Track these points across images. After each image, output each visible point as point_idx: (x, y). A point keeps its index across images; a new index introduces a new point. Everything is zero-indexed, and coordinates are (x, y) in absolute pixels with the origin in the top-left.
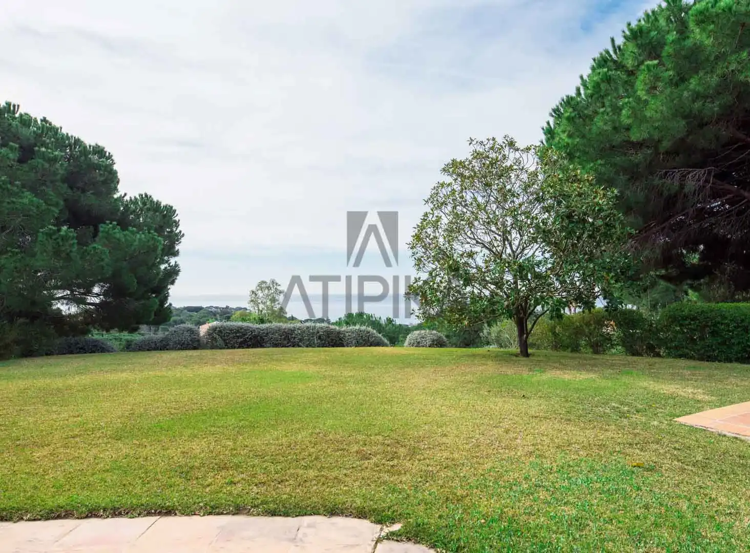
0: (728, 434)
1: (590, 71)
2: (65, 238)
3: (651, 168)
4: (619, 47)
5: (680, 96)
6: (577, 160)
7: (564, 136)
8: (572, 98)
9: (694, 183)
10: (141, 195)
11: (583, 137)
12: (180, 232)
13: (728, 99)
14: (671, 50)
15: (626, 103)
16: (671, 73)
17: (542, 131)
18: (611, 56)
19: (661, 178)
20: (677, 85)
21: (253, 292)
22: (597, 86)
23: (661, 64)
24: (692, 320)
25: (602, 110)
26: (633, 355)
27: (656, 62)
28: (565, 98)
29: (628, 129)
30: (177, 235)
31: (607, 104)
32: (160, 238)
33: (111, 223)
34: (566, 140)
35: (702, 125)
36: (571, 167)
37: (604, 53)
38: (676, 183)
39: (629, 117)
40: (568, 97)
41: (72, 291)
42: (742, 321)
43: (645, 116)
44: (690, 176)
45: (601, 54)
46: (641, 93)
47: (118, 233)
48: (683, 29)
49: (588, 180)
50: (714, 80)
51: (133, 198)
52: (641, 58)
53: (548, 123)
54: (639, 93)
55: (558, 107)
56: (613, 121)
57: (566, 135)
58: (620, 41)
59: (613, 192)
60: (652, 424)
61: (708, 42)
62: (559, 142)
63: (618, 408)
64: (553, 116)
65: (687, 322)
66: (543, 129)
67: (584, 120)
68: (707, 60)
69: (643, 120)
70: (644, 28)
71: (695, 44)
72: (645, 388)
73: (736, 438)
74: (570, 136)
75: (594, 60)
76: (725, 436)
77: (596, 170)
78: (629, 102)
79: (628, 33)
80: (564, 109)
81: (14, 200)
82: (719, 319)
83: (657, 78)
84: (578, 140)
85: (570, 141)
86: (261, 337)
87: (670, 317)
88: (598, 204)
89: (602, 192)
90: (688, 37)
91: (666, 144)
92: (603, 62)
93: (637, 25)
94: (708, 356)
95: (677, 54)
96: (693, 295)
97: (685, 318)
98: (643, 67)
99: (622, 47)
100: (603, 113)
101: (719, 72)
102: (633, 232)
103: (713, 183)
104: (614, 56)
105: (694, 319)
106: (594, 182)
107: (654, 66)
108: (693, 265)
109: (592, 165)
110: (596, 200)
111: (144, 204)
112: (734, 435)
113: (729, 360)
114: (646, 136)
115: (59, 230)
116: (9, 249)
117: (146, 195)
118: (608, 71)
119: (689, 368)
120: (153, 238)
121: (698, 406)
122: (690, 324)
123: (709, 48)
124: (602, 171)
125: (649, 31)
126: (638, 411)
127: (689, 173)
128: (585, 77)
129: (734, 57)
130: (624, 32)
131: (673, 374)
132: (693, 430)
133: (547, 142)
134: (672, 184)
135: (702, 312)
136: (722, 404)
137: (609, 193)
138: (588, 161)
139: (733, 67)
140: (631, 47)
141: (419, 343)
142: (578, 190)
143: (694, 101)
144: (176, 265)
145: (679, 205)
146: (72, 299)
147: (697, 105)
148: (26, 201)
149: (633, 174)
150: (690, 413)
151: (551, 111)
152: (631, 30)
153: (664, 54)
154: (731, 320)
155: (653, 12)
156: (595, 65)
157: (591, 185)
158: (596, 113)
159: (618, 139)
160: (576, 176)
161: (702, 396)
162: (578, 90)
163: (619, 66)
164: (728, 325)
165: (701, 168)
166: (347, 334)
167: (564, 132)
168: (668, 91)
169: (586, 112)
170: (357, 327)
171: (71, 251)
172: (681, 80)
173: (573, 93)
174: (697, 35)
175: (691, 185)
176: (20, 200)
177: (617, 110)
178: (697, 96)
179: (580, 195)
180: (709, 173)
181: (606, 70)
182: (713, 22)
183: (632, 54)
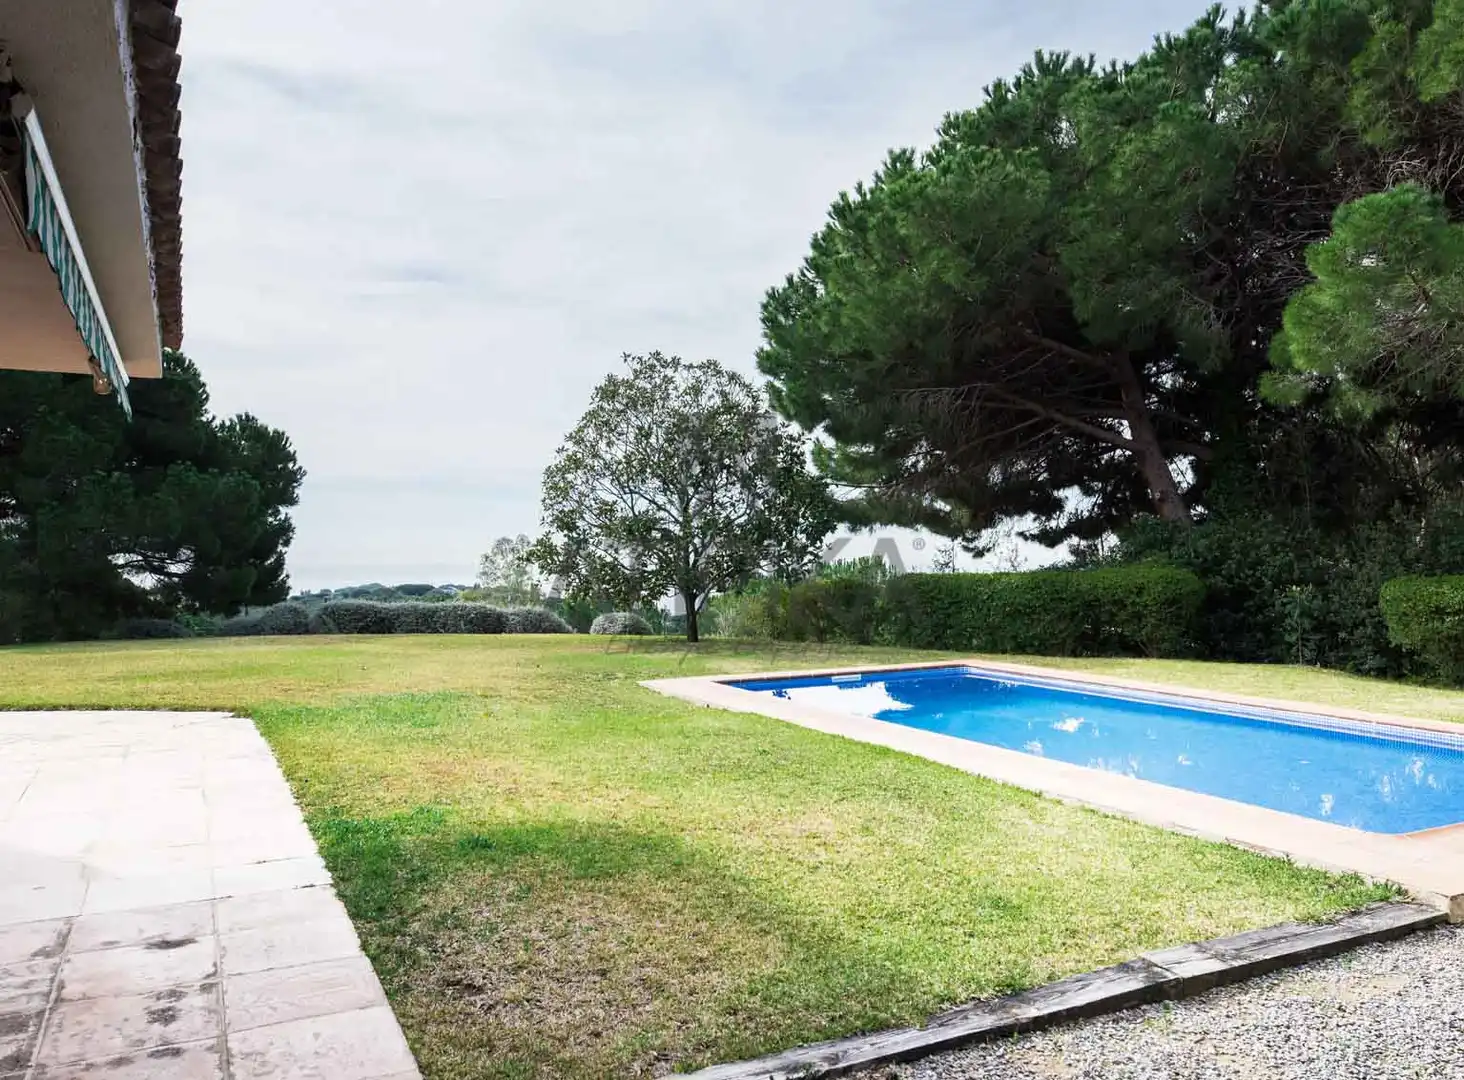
2: (117, 488)
10: (239, 417)
12: (300, 468)
21: (487, 558)
30: (294, 473)
32: (254, 482)
33: (183, 463)
41: (145, 557)
47: (193, 477)
51: (228, 423)
81: (55, 437)
86: (389, 621)
111: (243, 429)
115: (110, 476)
116: (46, 501)
117: (247, 416)
120: (244, 483)
141: (605, 629)
144: (287, 519)
146: (147, 567)
148: (70, 438)
166: (511, 617)
170: (529, 607)
171: (125, 504)
176: (62, 438)
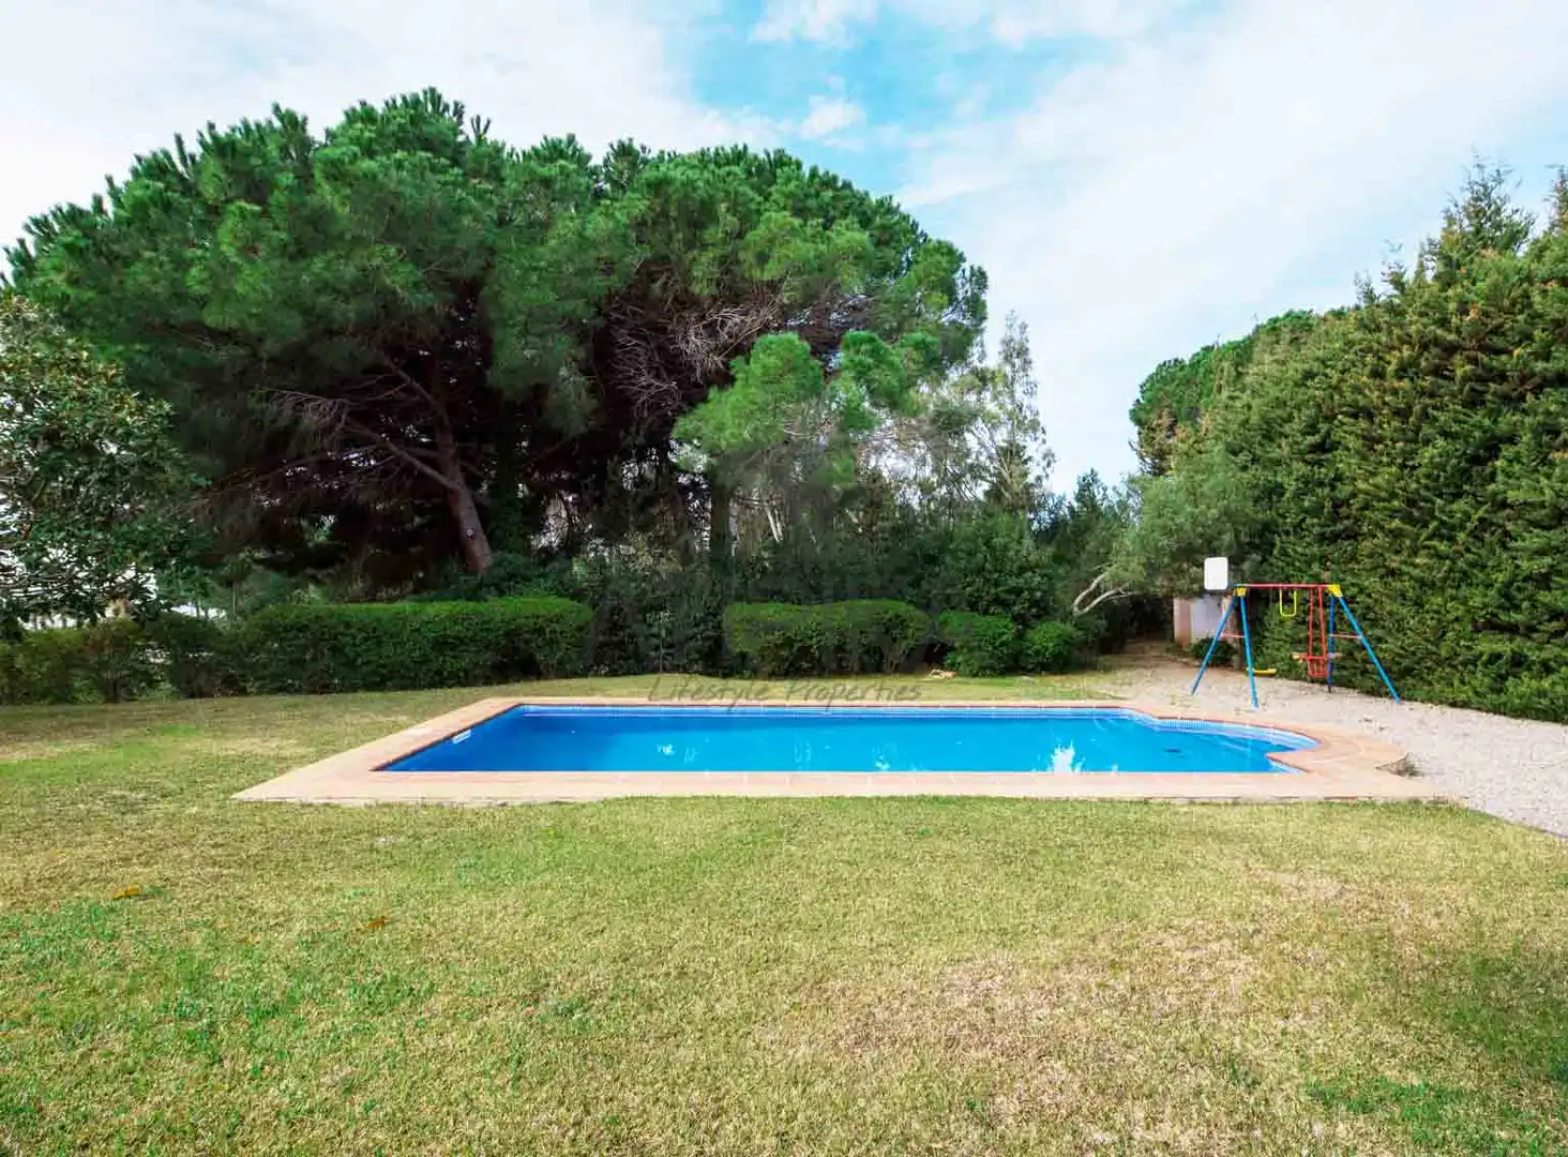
0: (315, 802)
1: (129, 177)
3: (244, 378)
4: (193, 157)
5: (297, 279)
6: (86, 332)
7: (59, 279)
8: (81, 212)
9: (315, 418)
11: (104, 291)
13: (370, 305)
14: (282, 199)
15: (199, 258)
16: (284, 236)
17: (5, 254)
18: (174, 166)
19: (260, 400)
20: (292, 258)
22: (140, 207)
23: (265, 214)
24: (300, 630)
25: (148, 254)
26: (192, 696)
27: (257, 208)
28: (65, 209)
29: (202, 301)
31: (163, 247)
34: (64, 287)
35: (331, 333)
36: (70, 341)
37: (161, 156)
38: (288, 412)
39: (202, 282)
40: (72, 206)
42: (375, 630)
43: (234, 291)
44: (311, 405)
45: (155, 155)
46: (229, 251)
48: (305, 177)
49: (105, 375)
50: (350, 271)
52: (231, 194)
53: (22, 242)
54: (224, 248)
55: (46, 218)
56: (173, 282)
57: (62, 276)
58: (193, 147)
59: (161, 407)
60: (187, 812)
61: (343, 211)
62: (44, 286)
63: (122, 797)
64: (31, 232)
65: (291, 635)
66: (7, 250)
67: (110, 263)
68: (341, 236)
69: (228, 296)
70: (239, 146)
71: (323, 207)
72: (192, 753)
73: (327, 805)
74: (74, 282)
75: (139, 159)
76: (310, 805)
77: (129, 361)
78: (204, 257)
79: (208, 139)
80: (63, 227)
82: (341, 628)
83: (258, 235)
84: (91, 294)
85: (71, 291)
87: (264, 627)
88: (123, 423)
89: (133, 403)
90: (314, 192)
91: (270, 347)
92: (155, 168)
93: (227, 135)
94: (321, 687)
95: (293, 209)
96: (313, 592)
97: (287, 629)
98: (232, 207)
99: (198, 158)
100: (150, 261)
101: (357, 262)
102: (203, 482)
103: (346, 423)
104: (181, 168)
105: (303, 629)
106: (119, 380)
107: (254, 214)
108: (318, 546)
109: (120, 348)
110: (120, 415)
112: (323, 801)
113: (354, 689)
114: (235, 324)
118: (166, 189)
119: (285, 707)
121: (281, 765)
122: (296, 637)
123: (345, 222)
124: (143, 364)
125: (248, 156)
126: (164, 796)
127: (308, 400)
128: (119, 183)
129: (378, 248)
130: (201, 135)
131: (253, 723)
132: (260, 806)
133: (16, 280)
134: (279, 411)
135: (318, 618)
136: (321, 755)
137: (152, 407)
138: (113, 340)
139: (377, 261)
140: (213, 166)
142: (79, 388)
143: (318, 291)
145: (292, 450)
147: (323, 299)
149: (210, 383)
150: (264, 781)
151: (29, 222)
152: (215, 137)
153: (272, 200)
154: (359, 630)
155: (258, 126)
156: (139, 168)
157: (111, 384)
158: (137, 256)
159: (180, 314)
160: (76, 360)
161: (292, 750)
162: (98, 201)
163: (188, 189)
164: (354, 638)
165: (329, 398)
167: (58, 270)
168: (276, 263)
169: (115, 248)
172: (298, 252)
173: (86, 204)
174: (326, 194)
175: (310, 419)
177: (183, 265)
178: (324, 287)
179: (82, 398)
180: (342, 406)
181: (161, 185)
182: (351, 185)
183: (215, 179)
